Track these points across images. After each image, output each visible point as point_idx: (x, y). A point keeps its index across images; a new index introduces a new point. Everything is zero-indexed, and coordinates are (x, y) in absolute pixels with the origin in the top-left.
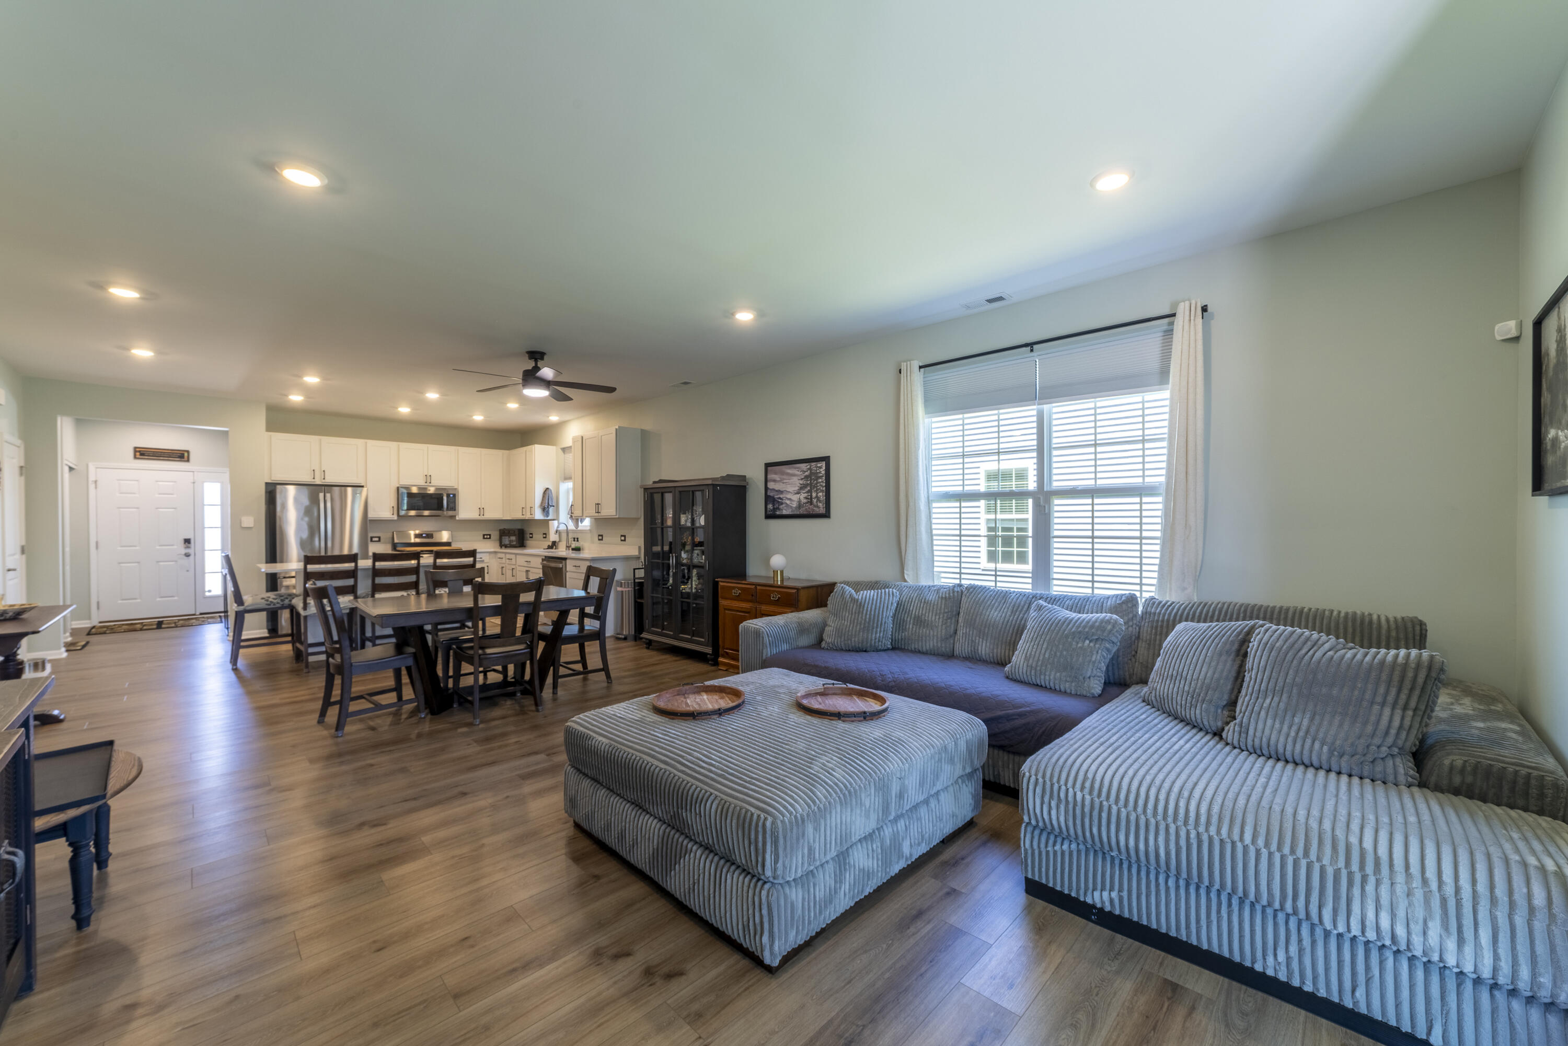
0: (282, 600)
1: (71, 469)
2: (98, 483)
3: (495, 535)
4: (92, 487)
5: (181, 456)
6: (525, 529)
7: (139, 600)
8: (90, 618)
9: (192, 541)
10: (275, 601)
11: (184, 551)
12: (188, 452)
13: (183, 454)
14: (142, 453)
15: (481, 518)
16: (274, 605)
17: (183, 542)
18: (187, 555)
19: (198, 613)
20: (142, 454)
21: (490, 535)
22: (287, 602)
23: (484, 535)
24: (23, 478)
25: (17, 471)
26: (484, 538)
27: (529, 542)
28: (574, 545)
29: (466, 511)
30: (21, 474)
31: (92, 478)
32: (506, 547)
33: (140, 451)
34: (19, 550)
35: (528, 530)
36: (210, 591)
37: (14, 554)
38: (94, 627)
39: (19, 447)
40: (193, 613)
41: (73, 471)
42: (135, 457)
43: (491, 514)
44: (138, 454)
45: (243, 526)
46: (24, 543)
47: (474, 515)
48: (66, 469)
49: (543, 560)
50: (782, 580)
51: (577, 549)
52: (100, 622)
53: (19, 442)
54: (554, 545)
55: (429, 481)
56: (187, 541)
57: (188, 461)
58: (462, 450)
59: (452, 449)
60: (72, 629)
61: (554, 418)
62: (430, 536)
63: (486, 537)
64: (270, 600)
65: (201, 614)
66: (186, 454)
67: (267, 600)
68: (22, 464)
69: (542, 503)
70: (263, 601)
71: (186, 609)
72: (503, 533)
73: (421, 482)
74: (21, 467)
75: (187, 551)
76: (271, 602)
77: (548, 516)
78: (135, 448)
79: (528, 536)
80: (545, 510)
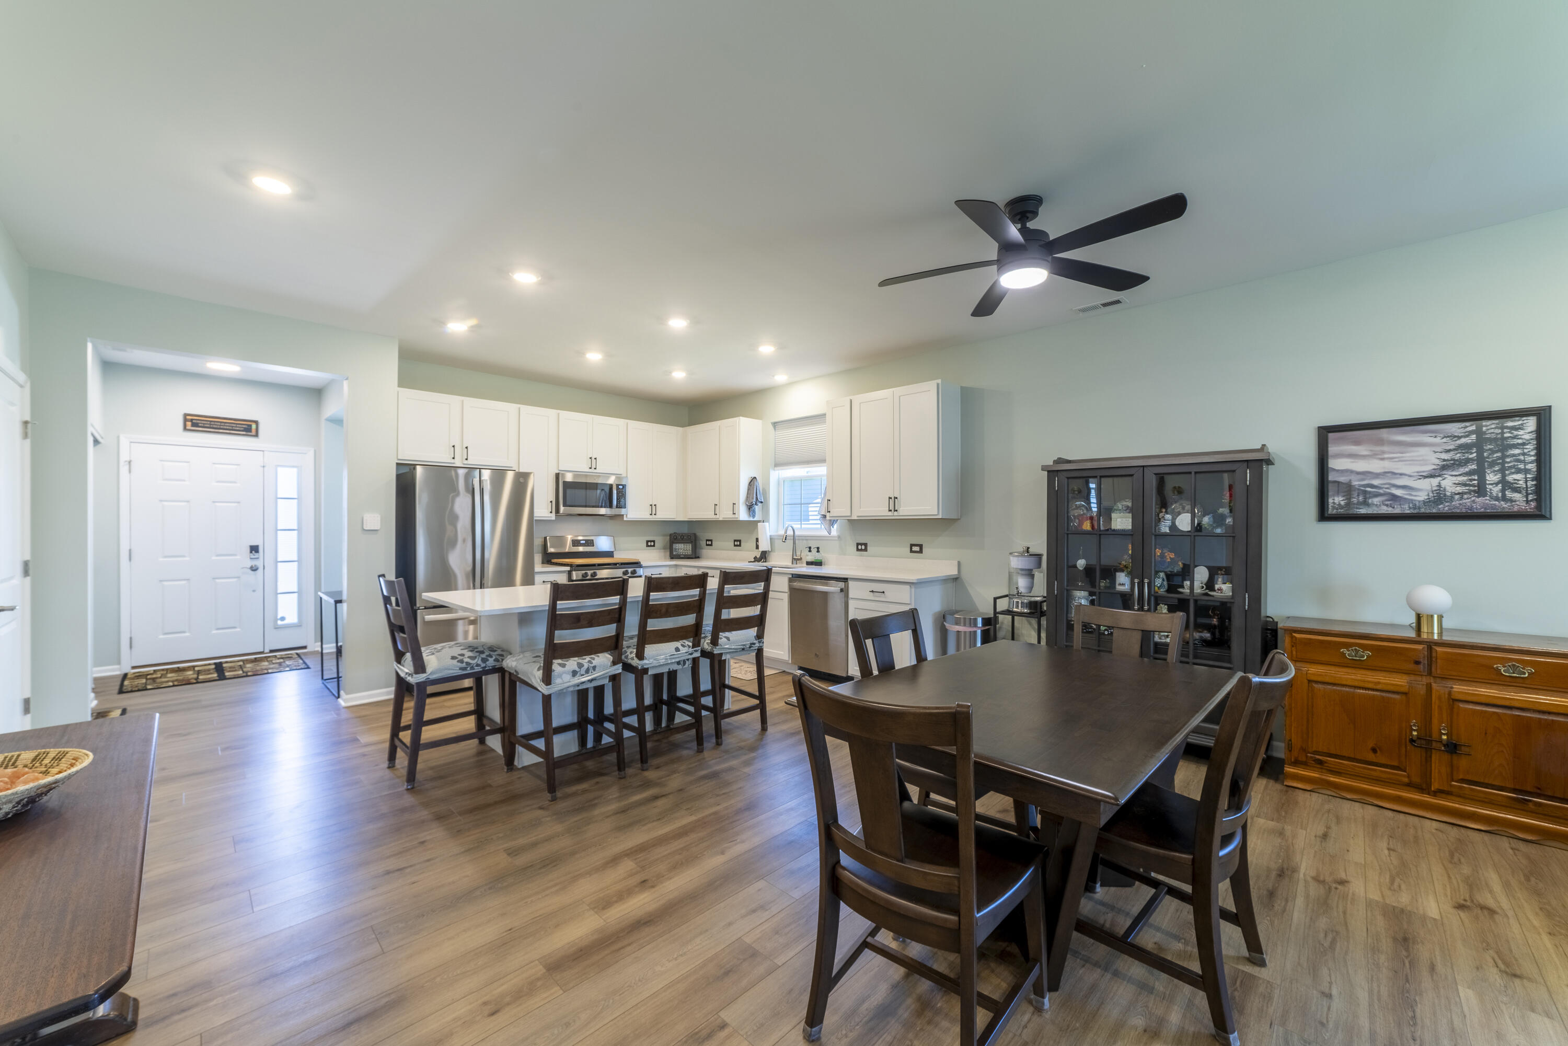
0: (484, 660)
1: (96, 442)
2: (132, 463)
3: (660, 541)
4: (124, 469)
5: (248, 428)
6: (698, 534)
7: (187, 634)
8: (119, 662)
9: (261, 549)
10: (474, 662)
11: (249, 563)
12: (256, 422)
13: (250, 426)
14: (194, 423)
15: (653, 518)
16: (472, 668)
17: (249, 550)
18: (254, 569)
19: (267, 650)
20: (194, 425)
21: (654, 541)
22: (491, 662)
23: (647, 542)
24: (28, 442)
25: (18, 429)
26: (648, 546)
27: (706, 551)
28: (811, 557)
29: (635, 510)
30: (25, 436)
31: (124, 457)
32: (679, 557)
33: (192, 420)
34: (19, 569)
35: (703, 536)
36: (283, 619)
37: (12, 578)
38: (125, 676)
39: (21, 386)
40: (262, 650)
41: (99, 446)
42: (185, 429)
43: (664, 514)
44: (189, 424)
45: (365, 528)
46: (28, 557)
47: (644, 515)
48: (90, 440)
49: (790, 580)
50: (1440, 634)
51: (819, 563)
52: (134, 668)
53: (22, 377)
54: (764, 556)
55: (594, 466)
56: (254, 549)
57: (257, 435)
58: (633, 424)
59: (621, 422)
60: (96, 680)
61: (781, 378)
62: (590, 543)
63: (650, 544)
64: (466, 660)
65: (271, 651)
66: (254, 426)
67: (461, 661)
68: (27, 417)
69: (747, 497)
70: (455, 662)
71: (253, 644)
72: (675, 539)
73: (583, 467)
74: (26, 423)
75: (254, 563)
76: (468, 663)
77: (754, 516)
78: (186, 415)
79: (703, 543)
80: (750, 508)
